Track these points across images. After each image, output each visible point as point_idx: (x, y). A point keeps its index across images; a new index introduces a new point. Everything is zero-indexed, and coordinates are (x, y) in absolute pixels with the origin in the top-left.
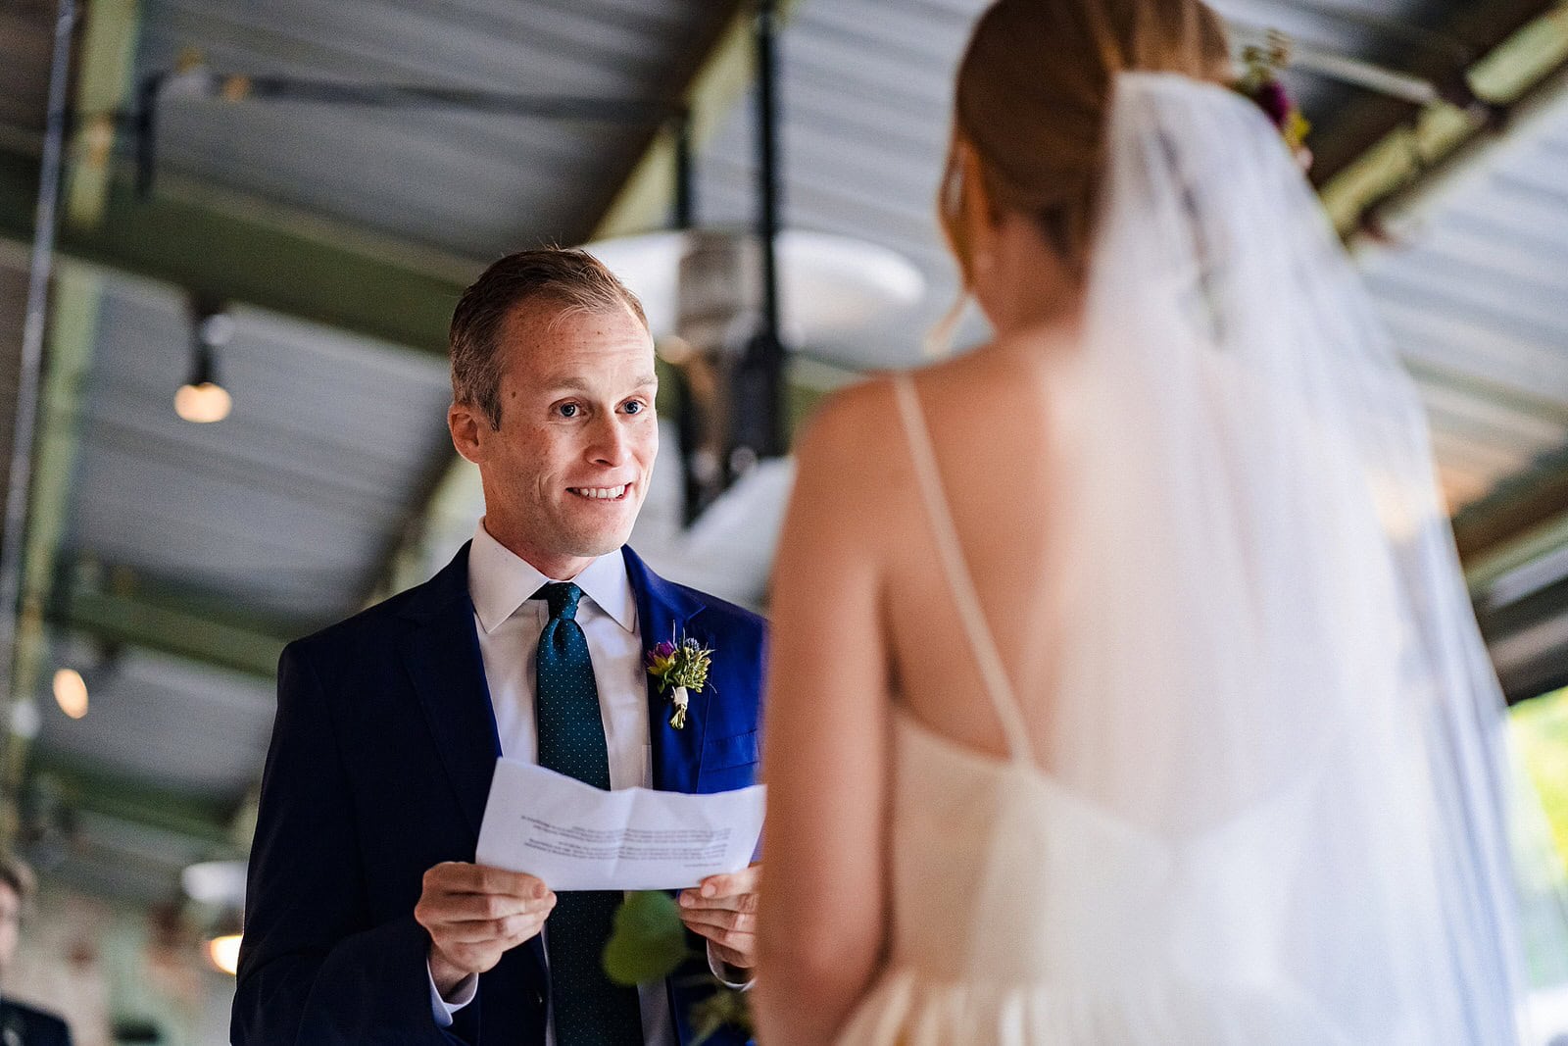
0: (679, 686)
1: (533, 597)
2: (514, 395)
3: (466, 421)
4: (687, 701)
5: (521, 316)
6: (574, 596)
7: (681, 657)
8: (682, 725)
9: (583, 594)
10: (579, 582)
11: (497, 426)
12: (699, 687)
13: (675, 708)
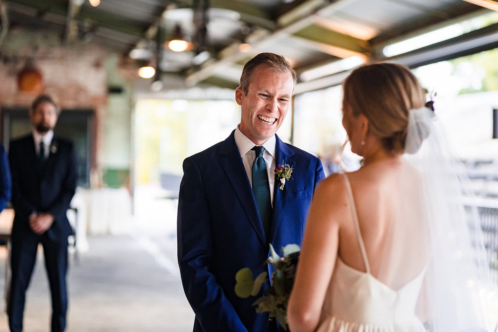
0: (283, 178)
1: (252, 149)
2: (252, 88)
3: (239, 93)
4: (285, 182)
5: (260, 68)
6: (262, 150)
7: (284, 170)
8: (283, 189)
9: (265, 149)
10: (264, 146)
11: (246, 95)
12: (288, 178)
13: (281, 184)
